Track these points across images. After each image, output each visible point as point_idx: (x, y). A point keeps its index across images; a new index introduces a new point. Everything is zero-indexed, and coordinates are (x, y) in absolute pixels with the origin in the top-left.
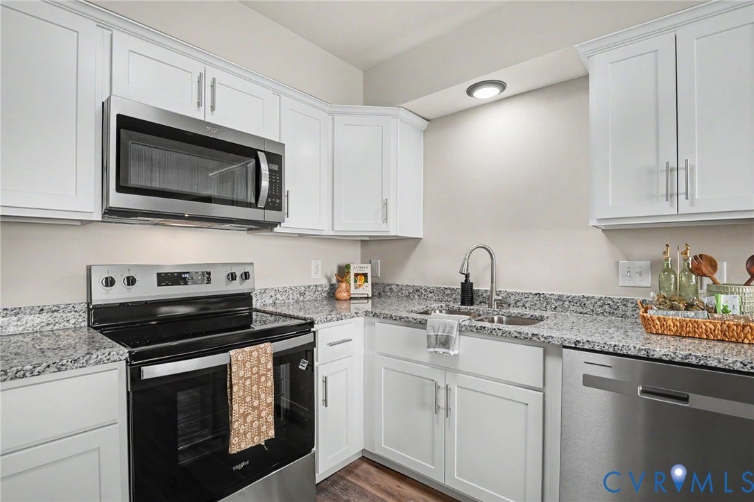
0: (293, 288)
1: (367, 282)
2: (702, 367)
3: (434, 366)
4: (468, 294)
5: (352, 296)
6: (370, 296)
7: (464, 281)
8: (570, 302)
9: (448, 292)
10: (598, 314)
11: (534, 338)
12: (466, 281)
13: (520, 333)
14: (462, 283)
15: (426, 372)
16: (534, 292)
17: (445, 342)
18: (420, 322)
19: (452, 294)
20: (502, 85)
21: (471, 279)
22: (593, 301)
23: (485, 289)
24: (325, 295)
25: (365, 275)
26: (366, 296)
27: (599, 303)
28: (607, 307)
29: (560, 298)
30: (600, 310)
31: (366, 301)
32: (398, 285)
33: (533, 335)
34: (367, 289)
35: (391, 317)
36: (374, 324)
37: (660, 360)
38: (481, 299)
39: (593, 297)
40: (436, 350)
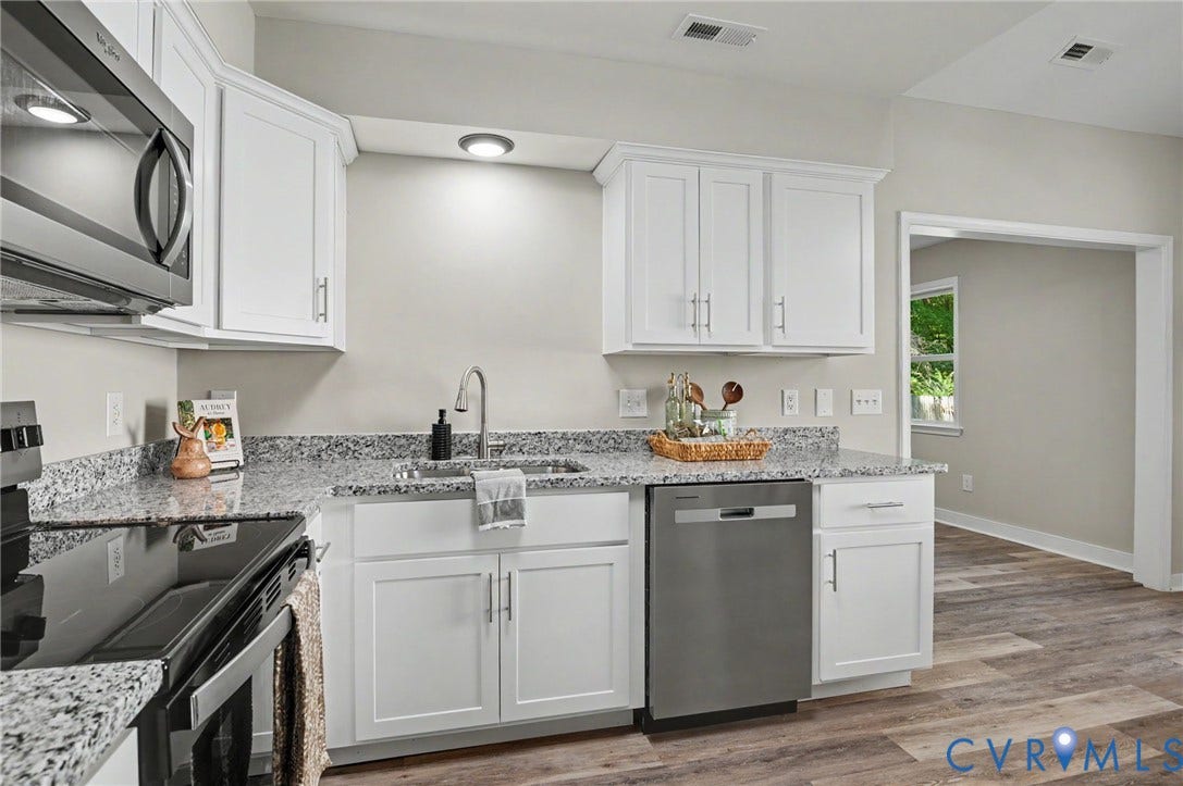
0: (85, 462)
1: (232, 436)
2: (758, 481)
3: (476, 552)
4: (440, 442)
5: (214, 467)
6: (242, 463)
7: (437, 422)
8: (575, 440)
9: (403, 441)
10: (603, 451)
11: (624, 482)
12: (441, 421)
13: (606, 479)
14: (434, 425)
15: (468, 564)
16: (533, 432)
17: (512, 510)
18: (458, 488)
19: (409, 445)
20: (508, 145)
21: (447, 420)
22: (598, 436)
23: (466, 432)
24: (134, 471)
25: (227, 422)
26: (234, 465)
27: (605, 438)
28: (611, 441)
29: (564, 436)
30: (604, 446)
31: (233, 475)
32: (291, 438)
33: (622, 478)
34: (233, 451)
35: (397, 489)
36: (350, 508)
37: (731, 482)
38: (459, 447)
39: (598, 432)
40: (497, 524)
